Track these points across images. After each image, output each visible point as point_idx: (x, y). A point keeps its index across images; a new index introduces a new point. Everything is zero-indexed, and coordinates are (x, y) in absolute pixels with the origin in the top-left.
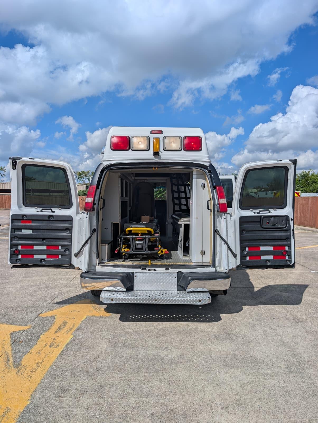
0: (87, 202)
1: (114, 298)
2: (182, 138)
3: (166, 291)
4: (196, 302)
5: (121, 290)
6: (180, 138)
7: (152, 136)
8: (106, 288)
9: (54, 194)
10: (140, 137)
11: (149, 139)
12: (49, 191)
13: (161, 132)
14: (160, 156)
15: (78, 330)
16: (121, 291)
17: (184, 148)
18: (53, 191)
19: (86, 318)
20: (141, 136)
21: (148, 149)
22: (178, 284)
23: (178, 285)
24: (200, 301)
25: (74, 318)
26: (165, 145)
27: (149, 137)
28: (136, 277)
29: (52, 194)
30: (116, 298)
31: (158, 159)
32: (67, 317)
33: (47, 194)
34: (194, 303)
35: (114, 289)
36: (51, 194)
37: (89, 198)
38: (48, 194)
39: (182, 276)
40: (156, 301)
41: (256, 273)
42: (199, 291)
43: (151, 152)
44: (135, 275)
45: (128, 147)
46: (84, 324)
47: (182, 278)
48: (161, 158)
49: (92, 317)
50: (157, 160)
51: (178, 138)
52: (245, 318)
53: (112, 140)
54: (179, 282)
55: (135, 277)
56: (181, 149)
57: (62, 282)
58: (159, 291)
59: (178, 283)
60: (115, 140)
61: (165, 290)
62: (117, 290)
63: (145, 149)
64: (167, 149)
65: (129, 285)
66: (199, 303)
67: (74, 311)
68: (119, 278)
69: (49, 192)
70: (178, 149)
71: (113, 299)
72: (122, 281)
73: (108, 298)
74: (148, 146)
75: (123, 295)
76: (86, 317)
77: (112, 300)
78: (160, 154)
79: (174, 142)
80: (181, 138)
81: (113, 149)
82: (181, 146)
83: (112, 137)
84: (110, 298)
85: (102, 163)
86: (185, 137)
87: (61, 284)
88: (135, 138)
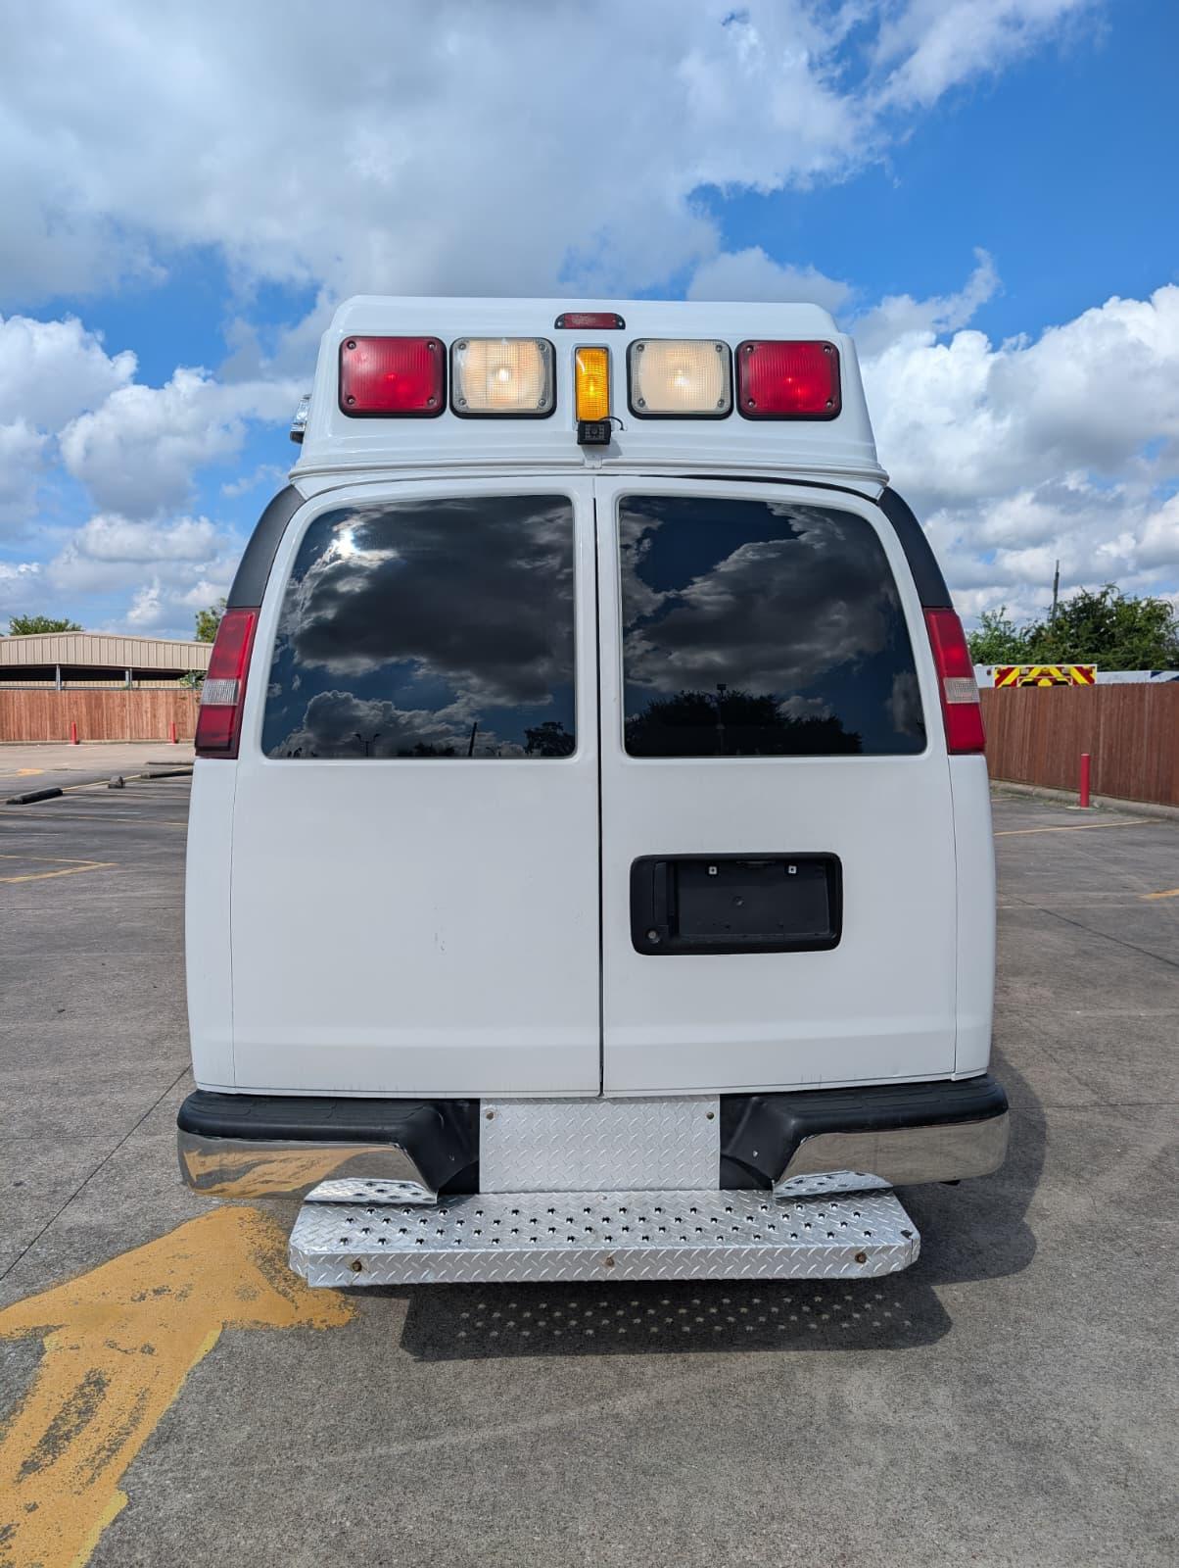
0: (207, 703)
1: (369, 1256)
2: (733, 351)
3: (659, 1190)
4: (838, 1265)
5: (406, 1196)
6: (719, 348)
7: (566, 341)
8: (324, 1184)
9: (145, 684)
10: (504, 342)
11: (549, 354)
12: (127, 673)
13: (613, 322)
14: (615, 442)
15: (158, 1445)
16: (408, 1207)
17: (743, 402)
18: (140, 674)
19: (215, 1350)
20: (508, 339)
21: (547, 407)
22: (727, 1152)
23: (722, 1157)
24: (860, 1258)
25: (151, 1351)
26: (638, 388)
27: (551, 343)
28: (490, 1117)
29: (139, 685)
30: (382, 1257)
31: (604, 461)
32: (112, 1345)
33: (120, 686)
34: (828, 1272)
35: (372, 1194)
36: (135, 684)
37: (222, 682)
38: (125, 683)
39: (748, 1111)
40: (611, 1263)
41: (1027, 1024)
42: (841, 1189)
43: (564, 423)
44: (483, 1108)
45: (438, 395)
46: (201, 1398)
47: (745, 1119)
48: (618, 453)
49: (249, 1332)
50: (597, 464)
51: (712, 347)
52: (1074, 1313)
53: (345, 359)
54: (734, 1141)
55: (483, 1121)
56: (727, 405)
57: (119, 1098)
58: (622, 1190)
59: (723, 1146)
60: (365, 363)
61: (653, 1186)
62: (383, 1198)
63: (532, 404)
64: (652, 406)
65: (452, 1167)
66: (857, 1272)
67: (156, 1292)
68: (396, 1133)
69: (127, 678)
70: (711, 406)
71: (365, 1264)
72: (415, 1148)
73: (331, 1259)
74: (545, 394)
75: (419, 1229)
76: (217, 1333)
77: (358, 1266)
78: (615, 433)
79: (686, 369)
80: (726, 351)
81: (355, 405)
82: (729, 392)
83: (350, 343)
84: (346, 1256)
85: (291, 487)
86: (747, 346)
87: (117, 1108)
88: (472, 345)
